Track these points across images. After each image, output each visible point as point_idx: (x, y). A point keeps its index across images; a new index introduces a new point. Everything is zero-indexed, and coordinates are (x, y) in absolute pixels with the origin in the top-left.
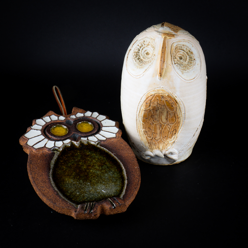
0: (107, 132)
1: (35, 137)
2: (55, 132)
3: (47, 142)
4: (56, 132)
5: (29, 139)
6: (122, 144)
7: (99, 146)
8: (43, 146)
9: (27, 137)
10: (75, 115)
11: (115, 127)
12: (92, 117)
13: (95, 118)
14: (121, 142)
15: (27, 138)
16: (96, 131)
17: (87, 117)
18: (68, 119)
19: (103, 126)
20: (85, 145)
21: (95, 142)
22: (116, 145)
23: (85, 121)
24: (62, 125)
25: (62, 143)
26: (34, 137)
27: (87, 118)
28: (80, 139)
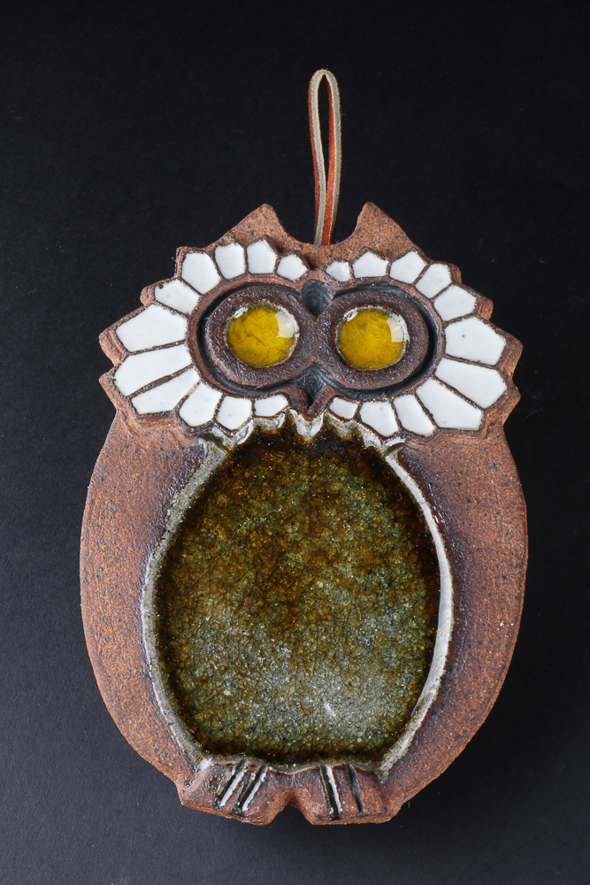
0: (451, 394)
1: (154, 348)
2: (243, 336)
3: (192, 391)
4: (249, 336)
5: (129, 353)
6: (492, 472)
7: (391, 461)
8: (170, 406)
9: (122, 344)
10: (351, 264)
11: (494, 374)
12: (417, 290)
13: (430, 299)
14: (493, 458)
15: (124, 348)
16: (409, 372)
17: (398, 284)
18: (318, 276)
19: (448, 351)
20: (339, 438)
21: (383, 438)
22: (465, 469)
23: (380, 308)
24: (279, 307)
25: (249, 413)
26: (150, 347)
27: (397, 287)
28: (327, 406)
